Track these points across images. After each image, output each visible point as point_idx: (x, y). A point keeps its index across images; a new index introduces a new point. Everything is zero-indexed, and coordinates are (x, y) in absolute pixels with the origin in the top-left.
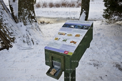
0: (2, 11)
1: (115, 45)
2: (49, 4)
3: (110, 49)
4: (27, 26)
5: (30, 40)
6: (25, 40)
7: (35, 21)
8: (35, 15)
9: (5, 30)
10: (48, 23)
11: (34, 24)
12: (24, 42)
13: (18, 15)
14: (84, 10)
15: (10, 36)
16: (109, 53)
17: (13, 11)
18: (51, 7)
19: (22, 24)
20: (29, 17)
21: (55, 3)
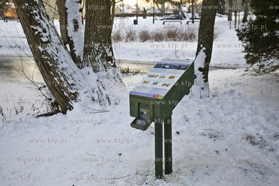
0: (58, 46)
1: (256, 109)
2: (140, 33)
3: (245, 115)
4: (98, 73)
5: (104, 98)
6: (96, 98)
7: (112, 65)
8: (113, 55)
9: (62, 78)
10: (136, 73)
11: (110, 71)
12: (93, 100)
13: (84, 55)
14: (203, 46)
15: (69, 90)
16: (241, 121)
17: (74, 47)
18: (144, 41)
19: (91, 70)
20: (102, 57)
21: (153, 33)
